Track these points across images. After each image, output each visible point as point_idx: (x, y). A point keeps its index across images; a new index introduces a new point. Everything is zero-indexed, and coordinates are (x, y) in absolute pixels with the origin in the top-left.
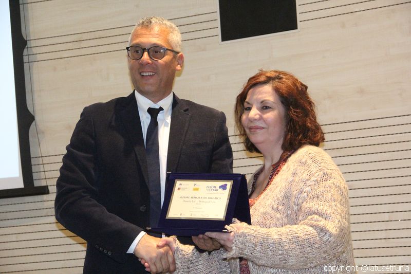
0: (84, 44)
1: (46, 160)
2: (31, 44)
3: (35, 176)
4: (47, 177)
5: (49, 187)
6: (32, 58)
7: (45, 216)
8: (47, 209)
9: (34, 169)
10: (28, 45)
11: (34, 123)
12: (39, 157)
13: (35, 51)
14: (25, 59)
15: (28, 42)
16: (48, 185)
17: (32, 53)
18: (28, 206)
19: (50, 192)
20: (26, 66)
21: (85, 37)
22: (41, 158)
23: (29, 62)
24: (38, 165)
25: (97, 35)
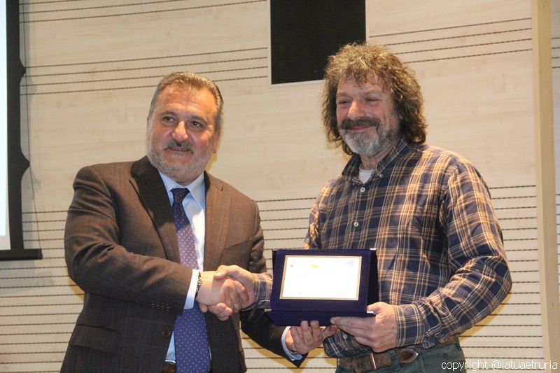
0: (97, 77)
1: (41, 217)
2: (31, 72)
3: (25, 236)
4: (41, 238)
5: (43, 252)
6: (30, 90)
7: (35, 287)
8: (37, 277)
9: (25, 227)
10: (27, 74)
11: (28, 170)
12: (32, 213)
13: (34, 81)
14: (22, 90)
15: (27, 69)
16: (42, 248)
17: (30, 84)
18: (13, 273)
19: (44, 256)
20: (22, 99)
21: (100, 67)
22: (34, 215)
23: (27, 94)
24: (30, 222)
25: (115, 66)
